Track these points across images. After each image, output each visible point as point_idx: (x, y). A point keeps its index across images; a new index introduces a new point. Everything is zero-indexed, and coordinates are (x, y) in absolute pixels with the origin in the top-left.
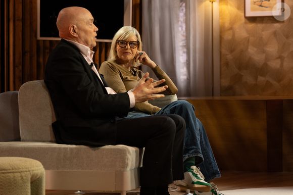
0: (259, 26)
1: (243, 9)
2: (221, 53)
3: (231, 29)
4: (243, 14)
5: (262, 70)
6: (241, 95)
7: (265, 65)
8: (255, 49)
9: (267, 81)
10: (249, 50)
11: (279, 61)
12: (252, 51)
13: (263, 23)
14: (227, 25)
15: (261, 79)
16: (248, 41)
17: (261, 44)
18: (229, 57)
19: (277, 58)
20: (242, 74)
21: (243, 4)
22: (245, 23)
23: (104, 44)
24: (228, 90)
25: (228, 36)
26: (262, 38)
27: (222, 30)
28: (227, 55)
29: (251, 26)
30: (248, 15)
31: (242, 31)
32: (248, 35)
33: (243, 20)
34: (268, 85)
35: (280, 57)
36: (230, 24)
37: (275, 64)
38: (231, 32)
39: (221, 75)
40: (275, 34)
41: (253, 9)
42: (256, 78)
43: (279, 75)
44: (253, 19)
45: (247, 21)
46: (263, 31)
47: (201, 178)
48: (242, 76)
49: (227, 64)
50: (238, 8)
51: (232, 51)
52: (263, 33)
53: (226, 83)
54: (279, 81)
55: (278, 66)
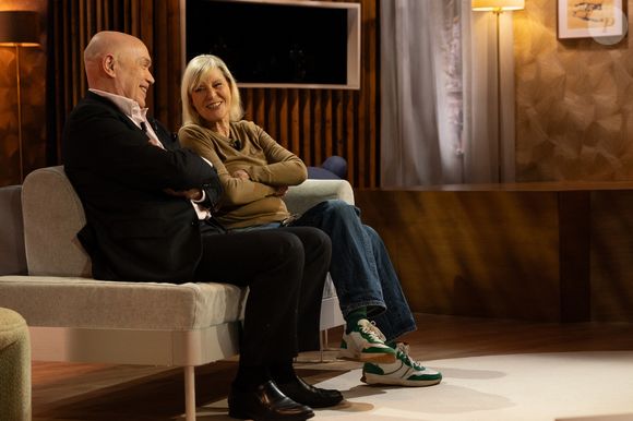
0: (583, 56)
1: (555, 25)
2: (516, 103)
3: (533, 61)
4: (555, 35)
5: (589, 135)
6: (553, 180)
7: (594, 124)
8: (577, 97)
9: (599, 155)
10: (566, 99)
11: (619, 118)
12: (571, 101)
13: (589, 49)
14: (527, 54)
15: (586, 149)
16: (564, 83)
17: (586, 88)
18: (532, 112)
19: (615, 113)
20: (554, 142)
21: (555, 17)
22: (559, 50)
23: (309, 92)
24: (530, 172)
25: (528, 75)
26: (587, 76)
27: (518, 65)
28: (527, 108)
29: (569, 54)
30: (563, 35)
31: (553, 64)
32: (564, 72)
33: (555, 44)
34: (601, 161)
35: (621, 111)
36: (532, 52)
37: (611, 124)
38: (533, 67)
39: (516, 145)
40: (612, 68)
41: (572, 26)
42: (579, 149)
43: (618, 143)
44: (571, 43)
45: (562, 47)
46: (590, 64)
47: (377, 339)
48: (553, 146)
49: (527, 123)
50: (547, 24)
51: (536, 102)
52: (591, 68)
53: (525, 158)
54: (620, 155)
55: (617, 128)
